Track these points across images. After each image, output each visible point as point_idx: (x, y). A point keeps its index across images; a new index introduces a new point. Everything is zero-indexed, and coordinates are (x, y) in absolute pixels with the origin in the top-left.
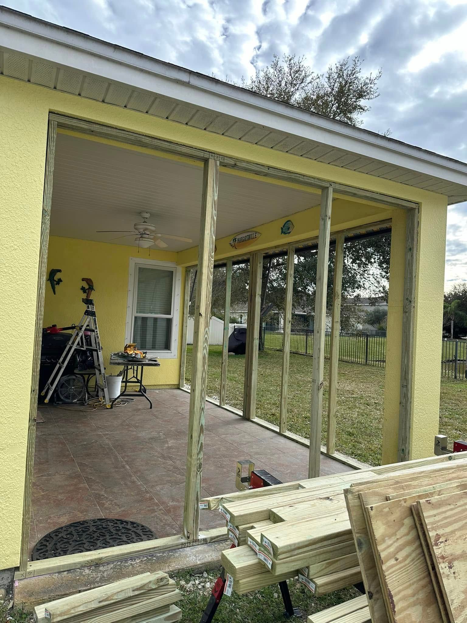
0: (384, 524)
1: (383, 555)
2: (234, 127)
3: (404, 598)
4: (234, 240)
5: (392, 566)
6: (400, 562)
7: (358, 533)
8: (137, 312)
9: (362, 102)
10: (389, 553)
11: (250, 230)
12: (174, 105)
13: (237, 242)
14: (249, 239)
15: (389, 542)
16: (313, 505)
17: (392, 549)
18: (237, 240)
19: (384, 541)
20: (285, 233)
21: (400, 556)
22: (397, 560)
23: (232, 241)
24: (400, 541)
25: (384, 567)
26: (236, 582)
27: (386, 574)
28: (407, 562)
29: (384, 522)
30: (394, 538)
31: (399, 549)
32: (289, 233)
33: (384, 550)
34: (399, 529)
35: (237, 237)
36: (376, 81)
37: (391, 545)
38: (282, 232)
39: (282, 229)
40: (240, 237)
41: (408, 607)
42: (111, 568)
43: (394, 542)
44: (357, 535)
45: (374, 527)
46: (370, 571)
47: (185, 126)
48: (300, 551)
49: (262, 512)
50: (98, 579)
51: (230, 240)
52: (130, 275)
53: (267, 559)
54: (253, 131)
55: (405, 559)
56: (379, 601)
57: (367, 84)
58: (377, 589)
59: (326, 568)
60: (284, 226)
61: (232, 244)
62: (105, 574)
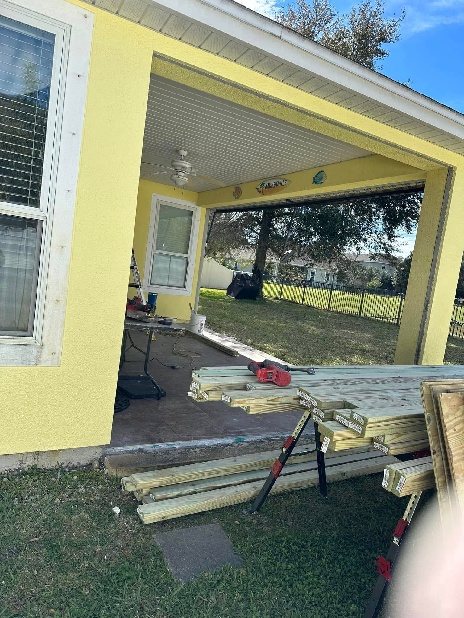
0: (448, 407)
1: (447, 425)
2: (310, 82)
3: (458, 454)
4: (261, 185)
5: (452, 434)
6: (457, 432)
7: (428, 412)
8: (157, 249)
9: (383, 46)
10: (451, 425)
11: (280, 177)
12: (264, 56)
13: (264, 187)
14: (278, 186)
15: (451, 418)
16: (376, 402)
17: (452, 423)
18: (265, 186)
19: (448, 417)
20: (317, 183)
21: (457, 428)
22: (455, 430)
23: (259, 187)
24: (456, 419)
25: (447, 434)
26: (332, 443)
27: (448, 437)
28: (461, 432)
29: (449, 405)
30: (453, 417)
31: (456, 424)
32: (321, 183)
33: (448, 422)
34: (457, 412)
35: (266, 183)
36: (399, 23)
37: (452, 420)
38: (314, 182)
39: (314, 179)
40: (268, 182)
41: (460, 460)
42: (179, 453)
43: (454, 419)
44: (428, 413)
45: (443, 407)
46: (434, 437)
47: (265, 77)
48: (381, 424)
49: (340, 402)
50: (171, 459)
51: (258, 185)
52: (151, 212)
53: (357, 427)
54: (327, 87)
55: (459, 431)
56: (439, 457)
57: (391, 26)
58: (439, 449)
59: (395, 438)
60: (316, 176)
61: (259, 189)
62: (175, 456)
